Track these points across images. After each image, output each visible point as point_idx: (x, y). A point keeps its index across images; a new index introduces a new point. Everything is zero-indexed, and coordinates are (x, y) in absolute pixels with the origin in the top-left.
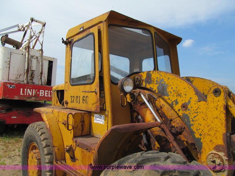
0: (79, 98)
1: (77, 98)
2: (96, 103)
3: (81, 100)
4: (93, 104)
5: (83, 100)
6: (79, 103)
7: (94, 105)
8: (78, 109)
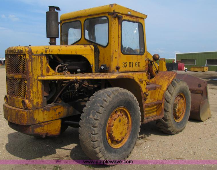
0: (132, 64)
1: (130, 63)
2: (146, 66)
3: (134, 65)
4: (143, 67)
5: (136, 65)
6: (132, 67)
7: (145, 67)
8: (131, 71)
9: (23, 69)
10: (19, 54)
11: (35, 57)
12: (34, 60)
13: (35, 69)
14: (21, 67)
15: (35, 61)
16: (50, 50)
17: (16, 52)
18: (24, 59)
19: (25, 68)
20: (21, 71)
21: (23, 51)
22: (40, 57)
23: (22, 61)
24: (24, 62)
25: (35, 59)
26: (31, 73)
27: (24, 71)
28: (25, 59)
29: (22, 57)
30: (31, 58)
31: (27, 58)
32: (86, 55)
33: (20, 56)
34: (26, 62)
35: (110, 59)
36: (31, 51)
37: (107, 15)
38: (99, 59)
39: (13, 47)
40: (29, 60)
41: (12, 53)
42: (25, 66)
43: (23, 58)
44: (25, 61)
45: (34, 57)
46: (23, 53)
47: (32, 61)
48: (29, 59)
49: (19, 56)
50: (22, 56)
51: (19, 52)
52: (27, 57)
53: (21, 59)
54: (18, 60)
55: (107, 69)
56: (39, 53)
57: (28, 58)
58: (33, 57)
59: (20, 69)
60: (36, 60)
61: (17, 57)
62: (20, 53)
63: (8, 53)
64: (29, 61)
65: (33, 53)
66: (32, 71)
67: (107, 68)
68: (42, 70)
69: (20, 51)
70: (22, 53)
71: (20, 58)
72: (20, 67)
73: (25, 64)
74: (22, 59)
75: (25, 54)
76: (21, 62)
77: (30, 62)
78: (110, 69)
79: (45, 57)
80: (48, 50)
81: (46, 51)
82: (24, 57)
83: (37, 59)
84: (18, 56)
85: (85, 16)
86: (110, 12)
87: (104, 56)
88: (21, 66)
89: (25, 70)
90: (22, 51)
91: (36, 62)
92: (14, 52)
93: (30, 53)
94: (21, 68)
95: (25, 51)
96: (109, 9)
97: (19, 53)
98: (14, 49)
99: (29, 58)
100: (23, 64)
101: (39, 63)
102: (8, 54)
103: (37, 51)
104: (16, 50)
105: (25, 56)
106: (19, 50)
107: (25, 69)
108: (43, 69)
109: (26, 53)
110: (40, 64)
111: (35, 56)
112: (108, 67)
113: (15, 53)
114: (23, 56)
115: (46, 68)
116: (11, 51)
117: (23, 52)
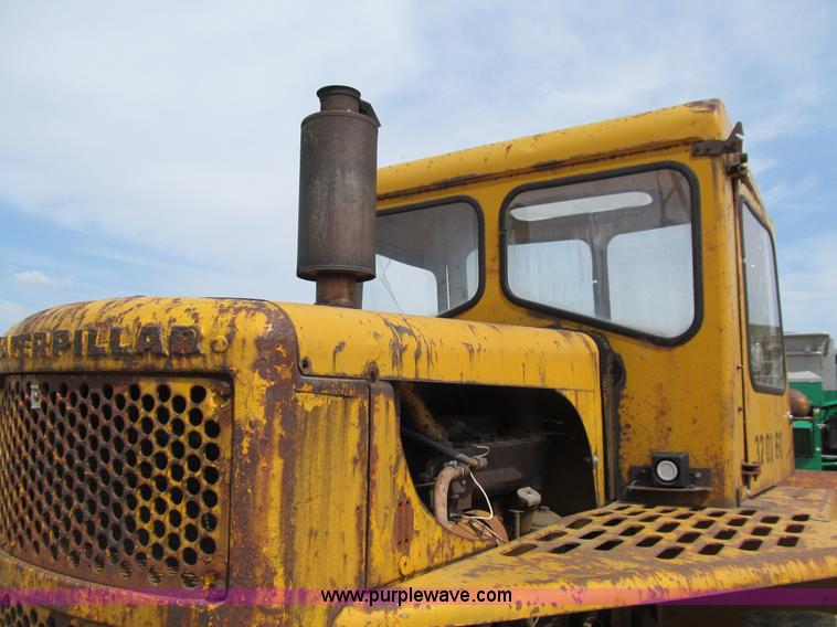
9: (180, 531)
10: (149, 373)
11: (320, 401)
12: (308, 440)
13: (312, 533)
14: (161, 506)
15: (322, 446)
16: (424, 349)
17: (118, 353)
18: (200, 429)
19: (211, 522)
20: (158, 550)
21: (200, 338)
22: (354, 406)
23: (178, 449)
24: (205, 462)
25: (322, 422)
26: (279, 582)
27: (190, 556)
28: (213, 429)
29: (179, 403)
30: (290, 416)
31: (240, 414)
32: (576, 391)
33: (164, 392)
34: (226, 453)
35: (721, 416)
36: (294, 346)
37: (683, 157)
38: (624, 420)
39: (82, 306)
40: (266, 442)
41: (65, 362)
42: (211, 499)
43: (196, 417)
44: (213, 452)
45: (309, 407)
46: (196, 362)
47: (289, 450)
48: (269, 428)
49: (149, 387)
50: (182, 388)
51: (159, 355)
52: (251, 400)
53: (168, 428)
54: (133, 434)
55: (694, 481)
56: (353, 366)
57: (258, 413)
58: (308, 401)
59: (148, 527)
60: (328, 437)
61: (121, 401)
62: (161, 364)
63: (22, 360)
64: (262, 445)
65: (306, 364)
66: (289, 558)
67: (698, 475)
68: (368, 533)
69: (164, 337)
70: (185, 364)
71: (163, 415)
72: (151, 505)
73: (212, 475)
74: (179, 427)
75: (224, 379)
76: (161, 460)
77: (278, 464)
78: (722, 483)
79: (392, 403)
80: (407, 340)
81: (398, 352)
82: (210, 405)
83: (336, 430)
84: (135, 392)
85: (511, 174)
86: (706, 139)
87: (663, 400)
88: (167, 497)
89: (209, 545)
90: (185, 338)
91: (328, 452)
92: (96, 354)
93: (278, 359)
94: (161, 515)
95: (230, 337)
96: (693, 123)
97: (149, 360)
98: (90, 318)
99: (269, 414)
100: (193, 485)
101: (350, 467)
102: (23, 374)
103: (340, 347)
104: (116, 333)
105: (228, 396)
106: (151, 331)
107: (215, 535)
108: (374, 526)
109: (241, 361)
110: (359, 478)
111: (317, 391)
112: (706, 472)
113: (110, 364)
114: (198, 395)
115: (394, 510)
116: (62, 341)
117: (204, 348)
